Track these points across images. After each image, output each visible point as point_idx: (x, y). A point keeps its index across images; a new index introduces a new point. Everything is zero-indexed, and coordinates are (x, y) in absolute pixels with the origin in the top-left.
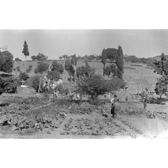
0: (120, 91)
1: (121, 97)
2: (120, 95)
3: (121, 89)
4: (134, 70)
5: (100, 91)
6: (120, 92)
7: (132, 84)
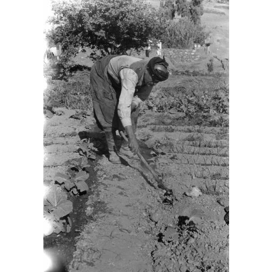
0: (194, 49)
1: (195, 64)
2: (193, 59)
3: (196, 46)
4: (223, 15)
5: (127, 33)
6: (194, 51)
7: (218, 41)
